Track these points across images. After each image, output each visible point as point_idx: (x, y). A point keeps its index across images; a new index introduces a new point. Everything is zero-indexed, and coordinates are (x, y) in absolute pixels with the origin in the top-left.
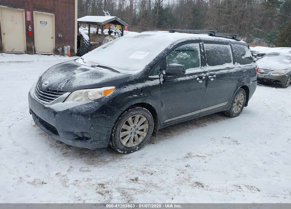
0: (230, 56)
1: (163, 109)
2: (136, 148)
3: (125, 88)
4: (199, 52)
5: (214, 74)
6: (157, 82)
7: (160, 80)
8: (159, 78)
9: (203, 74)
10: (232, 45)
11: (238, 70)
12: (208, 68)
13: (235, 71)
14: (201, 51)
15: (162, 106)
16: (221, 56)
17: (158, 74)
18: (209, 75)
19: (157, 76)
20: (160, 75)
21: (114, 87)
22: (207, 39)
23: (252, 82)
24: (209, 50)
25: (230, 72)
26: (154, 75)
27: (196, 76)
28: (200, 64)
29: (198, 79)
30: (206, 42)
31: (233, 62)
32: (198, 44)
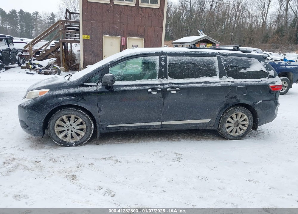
0: (215, 68)
1: (102, 113)
2: (73, 144)
3: (58, 92)
4: (158, 65)
5: (177, 87)
6: (94, 89)
7: (97, 87)
8: (97, 86)
9: (159, 86)
10: (222, 57)
11: (228, 84)
12: (170, 80)
13: (220, 86)
14: (160, 64)
15: (100, 111)
16: (196, 69)
17: (95, 82)
18: (168, 88)
19: (95, 84)
20: (98, 83)
21: (49, 90)
22: (175, 52)
23: (261, 101)
24: (175, 63)
25: (208, 86)
26: (91, 83)
27: (147, 87)
28: (158, 76)
29: (150, 90)
30: (173, 55)
31: (220, 75)
32: (158, 57)
